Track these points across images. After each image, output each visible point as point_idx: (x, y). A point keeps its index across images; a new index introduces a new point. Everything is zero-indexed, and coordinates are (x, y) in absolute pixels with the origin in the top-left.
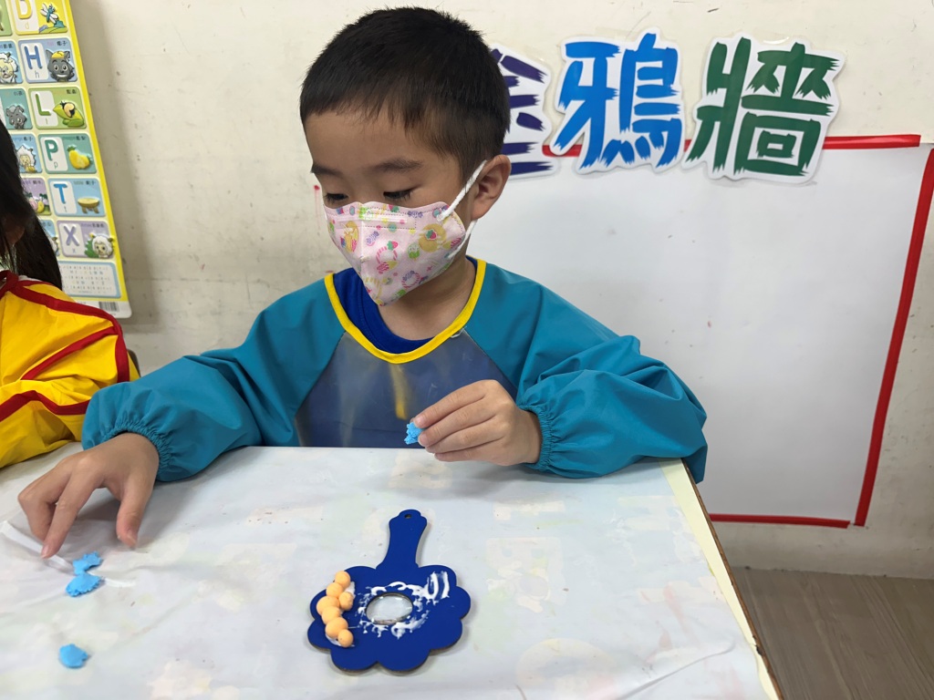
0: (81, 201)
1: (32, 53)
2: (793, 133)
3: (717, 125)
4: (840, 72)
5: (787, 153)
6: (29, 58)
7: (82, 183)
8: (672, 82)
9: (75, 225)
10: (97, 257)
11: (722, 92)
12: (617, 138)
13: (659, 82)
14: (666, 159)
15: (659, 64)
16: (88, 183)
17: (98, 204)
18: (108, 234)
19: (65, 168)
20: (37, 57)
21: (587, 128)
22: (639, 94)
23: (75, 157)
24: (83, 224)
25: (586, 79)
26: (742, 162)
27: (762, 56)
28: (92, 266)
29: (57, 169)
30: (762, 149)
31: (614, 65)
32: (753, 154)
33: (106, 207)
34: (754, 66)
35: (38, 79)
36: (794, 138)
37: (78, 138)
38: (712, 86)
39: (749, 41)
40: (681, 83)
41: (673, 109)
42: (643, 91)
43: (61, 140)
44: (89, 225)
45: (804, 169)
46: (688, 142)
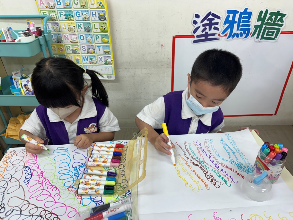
0: (105, 51)
1: (94, 13)
2: (274, 31)
3: (258, 29)
4: (287, 17)
5: (272, 35)
6: (93, 14)
7: (105, 46)
8: (250, 20)
9: (102, 57)
10: (108, 64)
11: (260, 22)
12: (236, 32)
13: (247, 19)
14: (246, 37)
15: (247, 15)
16: (107, 46)
17: (109, 51)
18: (111, 59)
19: (101, 42)
20: (95, 14)
21: (229, 30)
22: (242, 22)
23: (104, 40)
24: (104, 56)
25: (231, 19)
26: (262, 38)
27: (270, 14)
28: (106, 67)
29: (98, 43)
30: (267, 35)
31: (237, 15)
32: (265, 36)
33: (111, 52)
34: (268, 16)
35: (95, 20)
36: (274, 32)
37: (105, 35)
38: (258, 21)
39: (268, 10)
40: (252, 20)
41: (249, 25)
42: (243, 22)
43: (100, 35)
44: (106, 57)
45: (275, 39)
46: (251, 33)
